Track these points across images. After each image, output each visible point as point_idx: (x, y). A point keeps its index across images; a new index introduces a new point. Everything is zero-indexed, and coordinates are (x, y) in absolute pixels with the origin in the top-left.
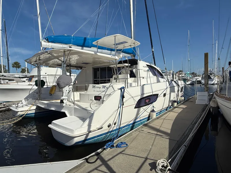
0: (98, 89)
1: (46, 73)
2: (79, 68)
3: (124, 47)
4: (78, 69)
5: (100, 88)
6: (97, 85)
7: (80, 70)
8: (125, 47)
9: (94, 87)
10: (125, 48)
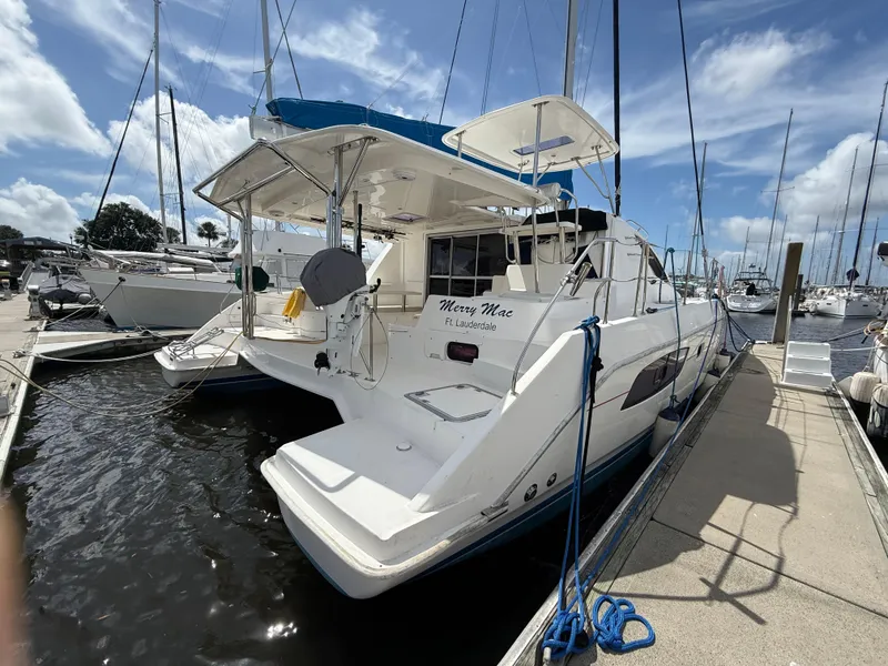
0: (465, 316)
1: (280, 250)
2: (383, 236)
3: (549, 164)
4: (380, 238)
5: (473, 311)
6: (460, 301)
7: (389, 245)
8: (555, 164)
9: (447, 306)
10: (551, 167)
